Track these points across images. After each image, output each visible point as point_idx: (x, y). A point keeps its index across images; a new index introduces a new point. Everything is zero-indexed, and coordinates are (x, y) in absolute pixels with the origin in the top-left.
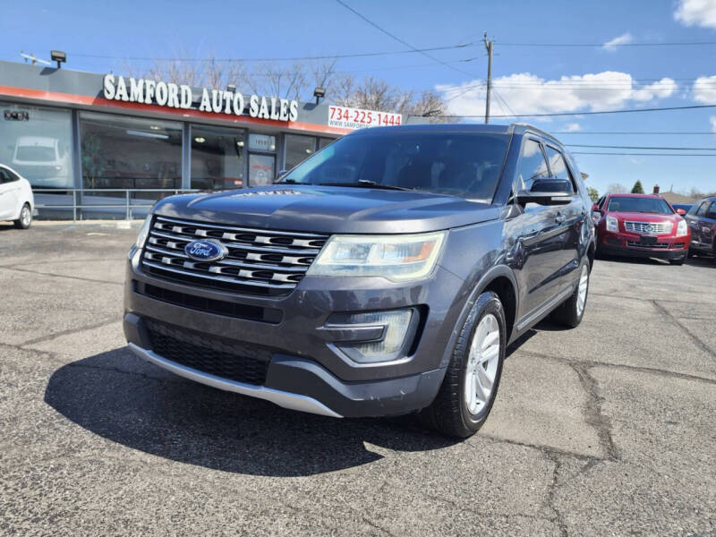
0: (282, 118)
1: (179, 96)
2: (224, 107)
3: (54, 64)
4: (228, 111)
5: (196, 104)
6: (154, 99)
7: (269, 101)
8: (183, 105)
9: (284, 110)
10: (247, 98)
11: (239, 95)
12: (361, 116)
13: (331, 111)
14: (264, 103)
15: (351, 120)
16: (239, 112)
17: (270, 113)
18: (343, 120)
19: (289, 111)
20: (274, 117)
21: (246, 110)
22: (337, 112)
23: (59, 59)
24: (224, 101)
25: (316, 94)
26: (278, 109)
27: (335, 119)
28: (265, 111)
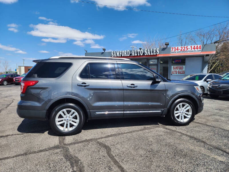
0: (154, 54)
1: (127, 53)
2: (138, 54)
3: (104, 51)
4: (139, 55)
5: (131, 55)
6: (121, 55)
7: (150, 50)
8: (128, 55)
9: (155, 51)
10: (144, 50)
11: (142, 50)
12: (183, 48)
13: (172, 49)
14: (149, 51)
15: (179, 51)
16: (141, 55)
17: (150, 53)
18: (176, 51)
19: (156, 51)
20: (152, 54)
21: (144, 54)
22: (174, 49)
23: (104, 50)
24: (138, 52)
25: (166, 45)
26: (153, 52)
27: (173, 51)
28: (149, 53)
